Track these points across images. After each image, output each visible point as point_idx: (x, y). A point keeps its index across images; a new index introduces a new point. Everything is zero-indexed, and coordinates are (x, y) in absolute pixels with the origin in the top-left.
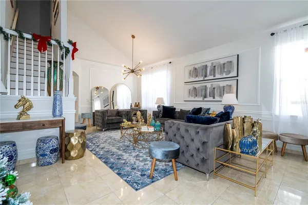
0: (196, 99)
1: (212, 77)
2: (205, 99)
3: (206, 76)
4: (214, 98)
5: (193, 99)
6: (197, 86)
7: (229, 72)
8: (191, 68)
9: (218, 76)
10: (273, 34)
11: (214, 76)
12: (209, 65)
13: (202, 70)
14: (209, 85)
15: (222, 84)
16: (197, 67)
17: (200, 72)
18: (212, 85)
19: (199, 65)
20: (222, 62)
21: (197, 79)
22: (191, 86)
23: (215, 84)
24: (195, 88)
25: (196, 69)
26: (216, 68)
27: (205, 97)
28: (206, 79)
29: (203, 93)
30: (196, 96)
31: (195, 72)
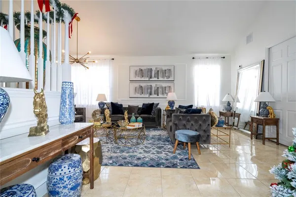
0: (143, 96)
1: (156, 79)
2: (151, 96)
3: (151, 77)
4: (158, 95)
5: (139, 95)
6: (143, 85)
7: (169, 77)
8: (137, 69)
9: (160, 79)
10: (193, 58)
11: (158, 78)
12: (154, 69)
13: (148, 72)
14: (154, 85)
15: (164, 85)
16: (142, 68)
17: (145, 73)
18: (156, 85)
19: (145, 68)
20: (164, 68)
21: (143, 79)
22: (137, 85)
23: (159, 84)
24: (141, 87)
25: (142, 70)
26: (159, 72)
27: (151, 94)
28: (151, 80)
29: (149, 91)
30: (142, 93)
31: (141, 72)
